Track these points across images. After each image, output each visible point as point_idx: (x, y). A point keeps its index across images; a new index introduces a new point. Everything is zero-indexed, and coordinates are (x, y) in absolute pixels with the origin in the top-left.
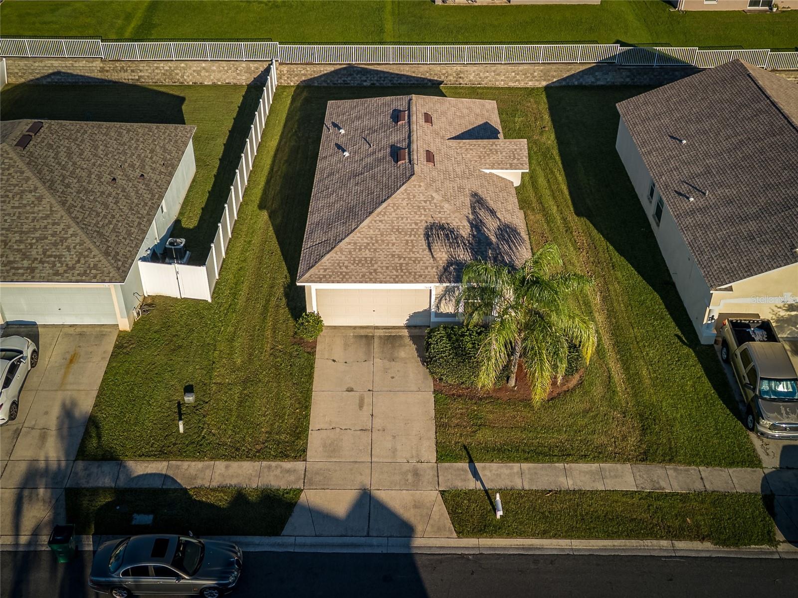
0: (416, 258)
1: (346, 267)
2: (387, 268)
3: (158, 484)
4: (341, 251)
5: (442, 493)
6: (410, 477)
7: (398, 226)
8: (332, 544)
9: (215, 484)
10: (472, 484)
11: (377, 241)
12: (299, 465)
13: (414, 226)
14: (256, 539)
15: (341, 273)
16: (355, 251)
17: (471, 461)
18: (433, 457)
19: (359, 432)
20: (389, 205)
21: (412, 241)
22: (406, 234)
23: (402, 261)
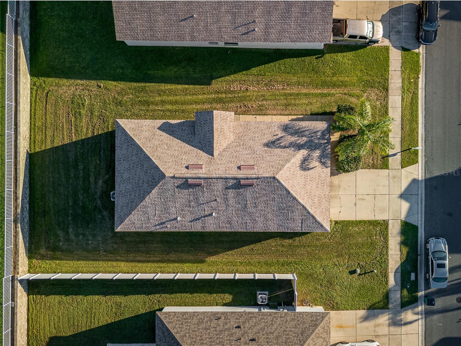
0: (319, 176)
1: (323, 209)
2: (323, 190)
3: (399, 275)
4: (315, 212)
5: (402, 167)
6: (395, 180)
7: (303, 185)
8: (421, 208)
9: (399, 253)
10: (399, 156)
11: (310, 195)
12: (390, 222)
13: (303, 177)
14: (419, 234)
15: (325, 211)
16: (315, 206)
17: (388, 156)
18: (387, 171)
19: (376, 200)
20: (292, 190)
21: (310, 178)
22: (307, 181)
23: (320, 183)
